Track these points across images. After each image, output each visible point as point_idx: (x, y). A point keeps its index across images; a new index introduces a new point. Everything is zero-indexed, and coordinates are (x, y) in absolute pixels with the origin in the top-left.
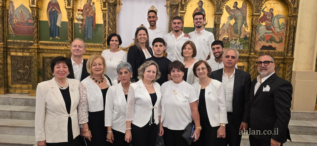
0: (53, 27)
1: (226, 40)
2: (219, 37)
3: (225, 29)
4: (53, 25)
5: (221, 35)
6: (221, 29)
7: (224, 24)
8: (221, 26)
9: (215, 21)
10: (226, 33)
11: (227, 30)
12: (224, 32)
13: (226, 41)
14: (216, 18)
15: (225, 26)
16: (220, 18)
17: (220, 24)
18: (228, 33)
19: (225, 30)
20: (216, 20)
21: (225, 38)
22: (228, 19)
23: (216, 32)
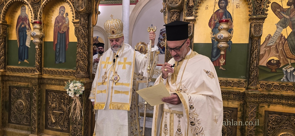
0: (21, 48)
1: (273, 64)
2: (259, 60)
3: (271, 44)
4: (22, 45)
5: (263, 55)
6: (264, 46)
7: (269, 37)
8: (263, 39)
9: (250, 31)
10: (273, 52)
11: (276, 46)
12: (270, 50)
13: (274, 68)
14: (253, 25)
15: (271, 39)
16: (261, 26)
17: (261, 36)
18: (278, 52)
19: (271, 46)
20: (253, 29)
21: (272, 62)
22: (277, 27)
23: (253, 52)
